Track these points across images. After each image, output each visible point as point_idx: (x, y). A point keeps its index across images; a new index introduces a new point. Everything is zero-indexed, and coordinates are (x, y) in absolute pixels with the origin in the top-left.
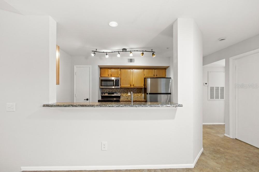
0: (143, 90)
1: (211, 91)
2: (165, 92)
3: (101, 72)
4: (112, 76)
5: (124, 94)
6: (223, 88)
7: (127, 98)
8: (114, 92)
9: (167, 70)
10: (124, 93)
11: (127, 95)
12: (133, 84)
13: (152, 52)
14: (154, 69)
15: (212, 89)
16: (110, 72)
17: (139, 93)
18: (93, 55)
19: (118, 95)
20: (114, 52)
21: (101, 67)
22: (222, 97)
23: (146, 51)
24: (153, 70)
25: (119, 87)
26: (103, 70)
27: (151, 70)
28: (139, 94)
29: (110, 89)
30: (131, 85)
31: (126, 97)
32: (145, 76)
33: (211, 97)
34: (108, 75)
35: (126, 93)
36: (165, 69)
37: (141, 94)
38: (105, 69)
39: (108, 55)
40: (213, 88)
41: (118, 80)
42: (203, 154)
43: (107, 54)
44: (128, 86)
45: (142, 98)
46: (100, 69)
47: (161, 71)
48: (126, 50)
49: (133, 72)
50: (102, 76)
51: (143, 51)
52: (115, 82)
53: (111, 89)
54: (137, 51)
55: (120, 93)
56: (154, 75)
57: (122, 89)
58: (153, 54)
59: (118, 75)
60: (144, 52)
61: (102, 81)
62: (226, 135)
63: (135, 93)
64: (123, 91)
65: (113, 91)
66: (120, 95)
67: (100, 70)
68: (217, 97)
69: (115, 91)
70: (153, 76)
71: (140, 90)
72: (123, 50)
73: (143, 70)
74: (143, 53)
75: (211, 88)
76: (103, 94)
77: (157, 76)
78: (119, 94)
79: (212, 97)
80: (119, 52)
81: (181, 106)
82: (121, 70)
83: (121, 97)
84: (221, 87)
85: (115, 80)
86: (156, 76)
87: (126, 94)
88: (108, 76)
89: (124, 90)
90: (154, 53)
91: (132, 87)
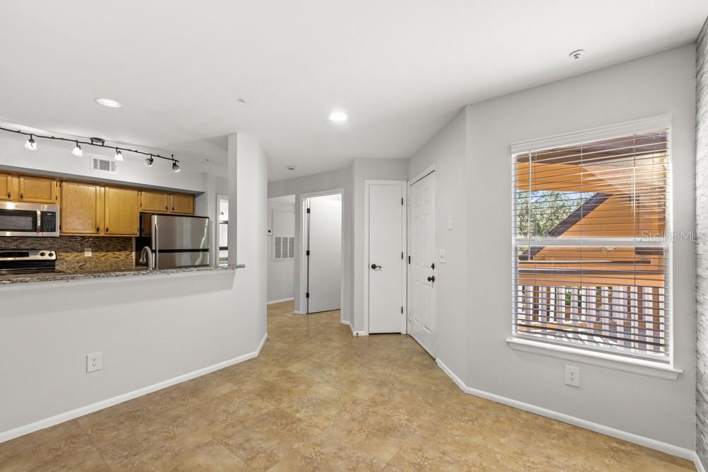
0: (134, 242)
1: (276, 245)
2: (190, 248)
4: (24, 199)
5: (69, 254)
6: (293, 239)
7: (81, 264)
8: (27, 247)
9: (197, 199)
11: (78, 258)
12: (107, 226)
13: (173, 160)
14: (168, 194)
15: (278, 240)
16: (17, 188)
17: (120, 251)
19: (47, 257)
20: (62, 139)
22: (292, 256)
23: (159, 156)
24: (165, 196)
25: (57, 234)
27: (159, 196)
28: (122, 253)
30: (98, 230)
31: (78, 263)
32: (143, 207)
33: (276, 254)
34: (9, 196)
35: (74, 250)
36: (193, 195)
37: (128, 252)
39: (35, 145)
40: (280, 238)
41: (54, 214)
42: (267, 340)
43: (31, 140)
45: (132, 262)
47: (185, 200)
48: (103, 143)
49: (107, 194)
51: (152, 155)
52: (39, 218)
54: (136, 151)
55: (53, 252)
56: (167, 208)
58: (174, 165)
59: (51, 199)
60: (153, 157)
62: (295, 312)
63: (108, 251)
66: (54, 257)
68: (285, 256)
70: (165, 210)
71: (123, 241)
72: (92, 141)
73: (136, 192)
74: (151, 160)
75: (276, 238)
77: (173, 209)
78: (51, 255)
79: (278, 256)
80: (79, 144)
81: (243, 266)
82: (64, 184)
83: (58, 263)
84: (290, 239)
85: (39, 213)
86: (172, 211)
87: (76, 254)
90: (177, 163)
91: (102, 234)
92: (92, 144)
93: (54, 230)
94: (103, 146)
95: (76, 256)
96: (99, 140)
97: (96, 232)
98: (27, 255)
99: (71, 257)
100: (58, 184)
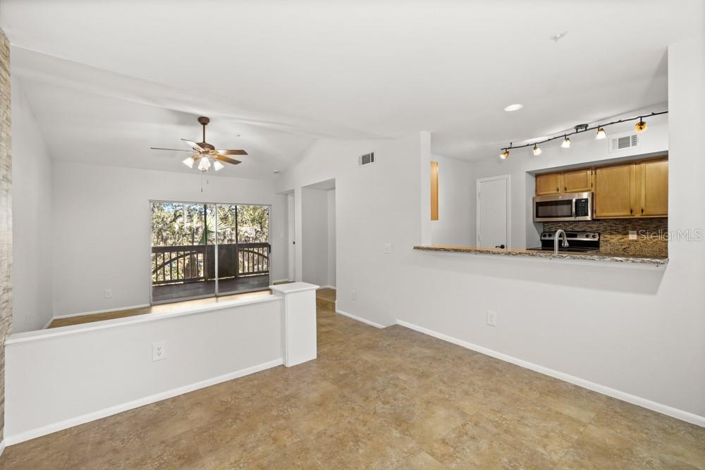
3: (538, 184)
4: (568, 191)
5: (613, 236)
7: (624, 247)
8: (579, 230)
10: (611, 234)
11: (622, 240)
12: (641, 207)
16: (563, 183)
18: (503, 157)
19: (590, 239)
20: (555, 138)
21: (537, 172)
23: (646, 116)
25: (589, 218)
26: (542, 179)
29: (567, 224)
30: (631, 212)
31: (622, 245)
34: (558, 190)
35: (619, 233)
38: (549, 176)
39: (539, 149)
41: (586, 201)
43: (535, 148)
44: (623, 213)
46: (534, 179)
48: (586, 127)
50: (541, 193)
51: (641, 117)
52: (574, 205)
53: (572, 224)
54: (620, 121)
55: (597, 234)
57: (605, 224)
59: (586, 186)
60: (644, 119)
61: (538, 205)
64: (609, 228)
65: (576, 229)
66: (596, 239)
67: (536, 181)
69: (582, 229)
72: (577, 129)
76: (545, 236)
78: (594, 237)
80: (567, 137)
82: (598, 171)
83: (602, 244)
85: (574, 200)
87: (620, 236)
88: (556, 192)
89: (613, 225)
91: (638, 216)
92: (577, 132)
93: (587, 215)
94: (586, 130)
95: (621, 239)
96: (580, 126)
97: (630, 214)
98: (576, 236)
99: (615, 239)
100: (594, 172)
